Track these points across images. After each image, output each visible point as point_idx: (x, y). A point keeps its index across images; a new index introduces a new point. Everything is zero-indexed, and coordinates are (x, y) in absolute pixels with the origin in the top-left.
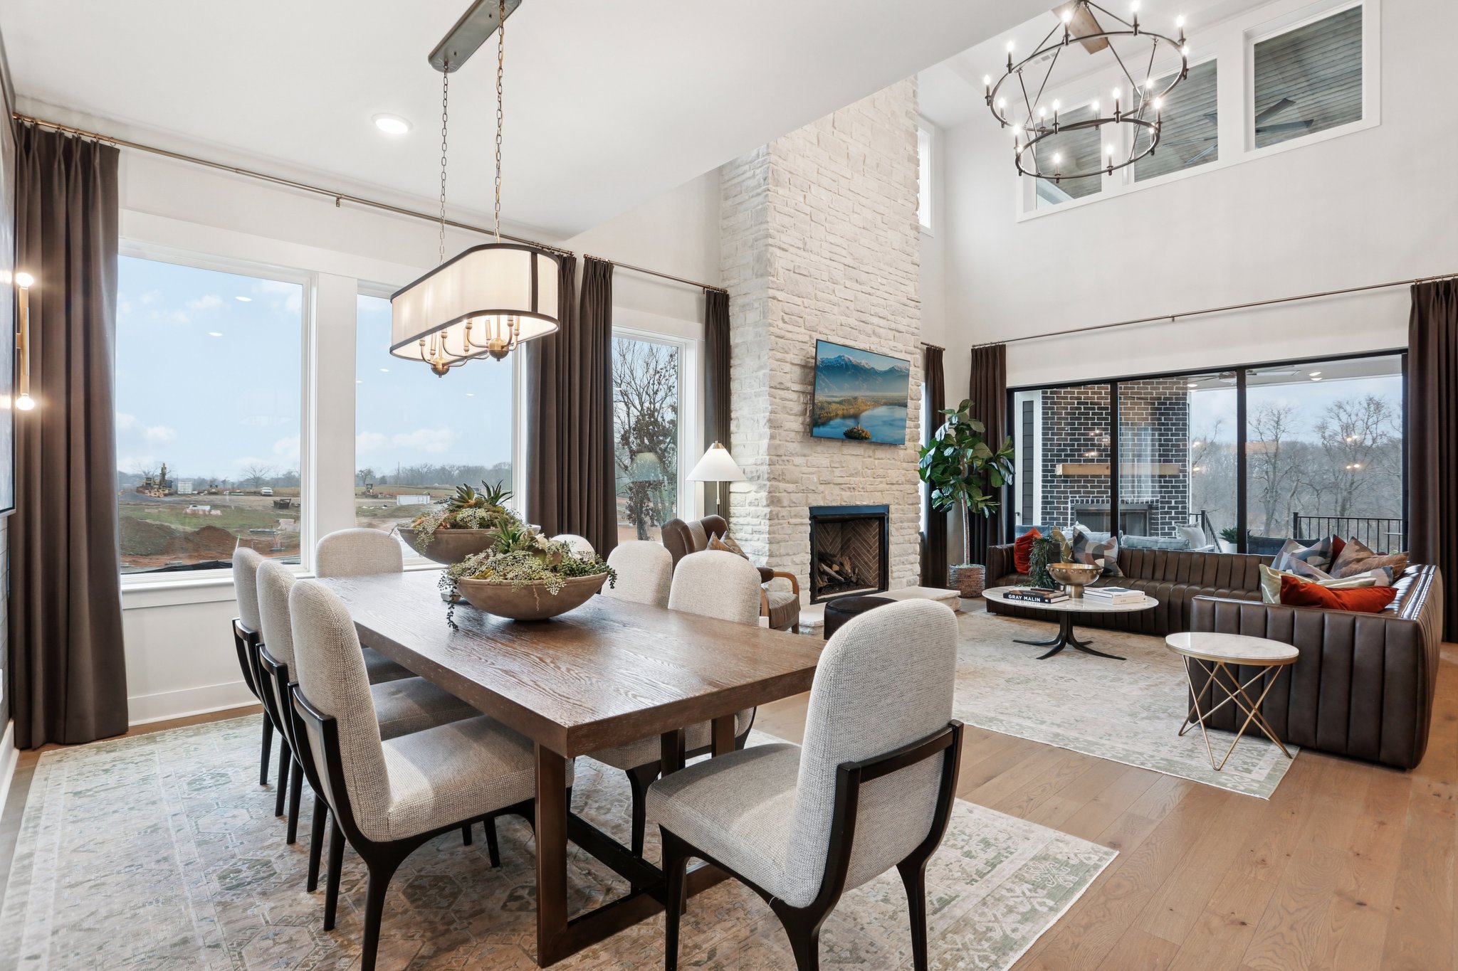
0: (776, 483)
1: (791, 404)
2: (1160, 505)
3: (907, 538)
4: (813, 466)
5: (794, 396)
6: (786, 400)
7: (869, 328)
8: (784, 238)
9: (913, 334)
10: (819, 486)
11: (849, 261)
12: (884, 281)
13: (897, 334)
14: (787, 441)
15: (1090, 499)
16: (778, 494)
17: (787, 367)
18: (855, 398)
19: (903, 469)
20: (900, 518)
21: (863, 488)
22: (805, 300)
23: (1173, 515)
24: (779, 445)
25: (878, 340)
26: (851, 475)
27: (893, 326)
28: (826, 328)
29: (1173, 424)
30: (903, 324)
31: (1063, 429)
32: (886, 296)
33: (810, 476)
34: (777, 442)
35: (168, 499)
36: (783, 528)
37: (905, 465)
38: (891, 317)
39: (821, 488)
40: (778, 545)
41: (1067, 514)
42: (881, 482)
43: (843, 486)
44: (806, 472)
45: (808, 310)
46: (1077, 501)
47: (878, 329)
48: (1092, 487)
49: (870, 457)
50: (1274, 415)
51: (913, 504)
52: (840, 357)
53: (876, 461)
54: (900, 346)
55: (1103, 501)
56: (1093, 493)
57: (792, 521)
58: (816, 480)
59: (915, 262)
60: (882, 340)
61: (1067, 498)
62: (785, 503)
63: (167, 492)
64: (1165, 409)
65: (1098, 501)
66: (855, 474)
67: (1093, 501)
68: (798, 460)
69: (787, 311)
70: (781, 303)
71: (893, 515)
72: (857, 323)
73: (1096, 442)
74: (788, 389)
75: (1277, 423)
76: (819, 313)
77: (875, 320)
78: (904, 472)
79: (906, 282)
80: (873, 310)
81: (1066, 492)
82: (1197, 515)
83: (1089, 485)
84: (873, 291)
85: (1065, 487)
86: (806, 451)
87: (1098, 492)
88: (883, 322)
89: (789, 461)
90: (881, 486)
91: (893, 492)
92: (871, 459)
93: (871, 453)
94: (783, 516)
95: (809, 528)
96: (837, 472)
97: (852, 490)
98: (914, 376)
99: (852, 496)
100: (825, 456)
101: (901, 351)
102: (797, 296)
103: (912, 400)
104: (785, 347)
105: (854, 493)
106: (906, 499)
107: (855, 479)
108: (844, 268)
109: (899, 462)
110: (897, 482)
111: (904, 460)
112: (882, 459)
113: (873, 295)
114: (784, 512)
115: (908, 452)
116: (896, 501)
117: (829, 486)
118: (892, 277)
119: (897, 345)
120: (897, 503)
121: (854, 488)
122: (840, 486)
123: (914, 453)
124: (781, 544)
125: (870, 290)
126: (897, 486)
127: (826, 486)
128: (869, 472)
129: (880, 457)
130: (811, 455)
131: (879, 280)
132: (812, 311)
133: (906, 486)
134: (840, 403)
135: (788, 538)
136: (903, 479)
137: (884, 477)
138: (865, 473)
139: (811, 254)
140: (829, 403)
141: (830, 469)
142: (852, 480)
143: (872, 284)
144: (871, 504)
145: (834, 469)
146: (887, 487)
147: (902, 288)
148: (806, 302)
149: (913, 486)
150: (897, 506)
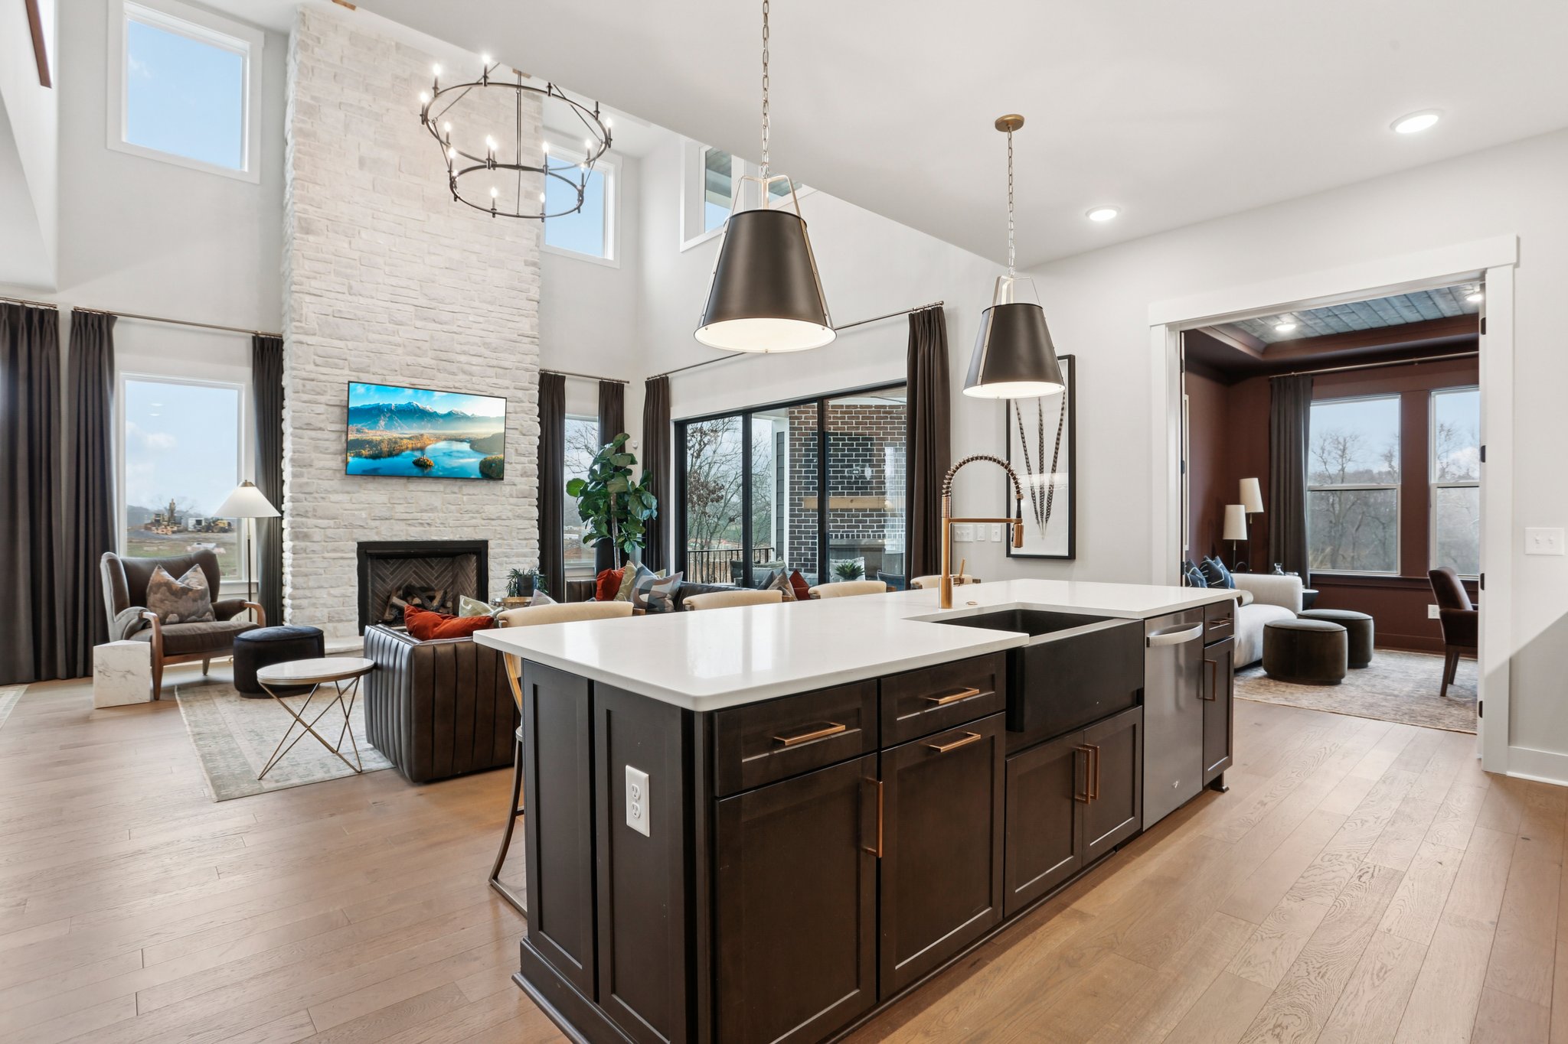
0: (299, 519)
1: (327, 444)
4: (361, 503)
5: (333, 436)
6: (319, 440)
7: (453, 367)
8: (314, 283)
9: (527, 370)
10: (369, 521)
11: (423, 301)
12: (481, 319)
13: (500, 371)
14: (319, 479)
15: (839, 534)
16: (305, 530)
17: (321, 409)
18: (422, 435)
19: (511, 504)
20: (504, 553)
21: (442, 523)
22: (347, 342)
24: (307, 483)
25: (468, 378)
26: (422, 511)
27: (495, 362)
28: (384, 368)
30: (509, 361)
31: (811, 461)
32: (483, 333)
33: (356, 513)
34: (305, 480)
35: (175, 536)
36: (314, 562)
37: (512, 500)
38: (486, 353)
39: (377, 523)
40: (306, 578)
42: (473, 518)
43: (410, 522)
44: (348, 508)
45: (352, 352)
47: (466, 367)
48: (842, 521)
49: (455, 493)
50: (1339, 443)
51: (526, 539)
53: (465, 498)
54: (506, 383)
55: (869, 536)
56: (843, 527)
57: (327, 555)
58: (364, 515)
59: (530, 298)
60: (474, 378)
62: (316, 538)
63: (175, 529)
65: (848, 536)
66: (433, 509)
67: (842, 536)
68: (334, 497)
69: (322, 354)
70: (312, 347)
71: (492, 551)
72: (434, 362)
73: (846, 474)
74: (320, 429)
75: (1344, 450)
76: (372, 355)
77: (463, 358)
78: (509, 507)
79: (517, 318)
80: (458, 348)
83: (839, 519)
84: (460, 330)
86: (349, 489)
87: (848, 527)
88: (475, 360)
89: (323, 498)
90: (473, 522)
91: (494, 528)
92: (455, 495)
93: (456, 489)
94: (313, 551)
95: (356, 562)
96: (400, 508)
97: (426, 525)
98: (529, 412)
99: (425, 531)
100: (381, 492)
101: (507, 388)
102: (337, 339)
103: (524, 435)
104: (318, 390)
105: (428, 528)
106: (514, 534)
107: (430, 514)
108: (412, 309)
109: (504, 498)
110: (499, 518)
111: (511, 496)
112: (474, 495)
113: (460, 333)
114: (315, 547)
115: (519, 487)
116: (499, 536)
117: (387, 521)
118: (493, 314)
119: (499, 381)
120: (499, 538)
121: (428, 524)
122: (405, 522)
123: (527, 488)
124: (310, 577)
125: (455, 328)
126: (500, 522)
127: (383, 522)
128: (453, 508)
129: (471, 493)
130: (358, 492)
131: (471, 319)
132: (361, 353)
133: (516, 521)
134: (410, 438)
135: (322, 571)
136: (510, 514)
137: (478, 512)
138: (447, 508)
139: (360, 298)
140: (402, 439)
141: (389, 505)
142: (425, 515)
143: (460, 323)
144: (456, 539)
145: (396, 505)
146: (483, 522)
147: (510, 324)
148: (350, 344)
149: (527, 522)
150: (500, 541)
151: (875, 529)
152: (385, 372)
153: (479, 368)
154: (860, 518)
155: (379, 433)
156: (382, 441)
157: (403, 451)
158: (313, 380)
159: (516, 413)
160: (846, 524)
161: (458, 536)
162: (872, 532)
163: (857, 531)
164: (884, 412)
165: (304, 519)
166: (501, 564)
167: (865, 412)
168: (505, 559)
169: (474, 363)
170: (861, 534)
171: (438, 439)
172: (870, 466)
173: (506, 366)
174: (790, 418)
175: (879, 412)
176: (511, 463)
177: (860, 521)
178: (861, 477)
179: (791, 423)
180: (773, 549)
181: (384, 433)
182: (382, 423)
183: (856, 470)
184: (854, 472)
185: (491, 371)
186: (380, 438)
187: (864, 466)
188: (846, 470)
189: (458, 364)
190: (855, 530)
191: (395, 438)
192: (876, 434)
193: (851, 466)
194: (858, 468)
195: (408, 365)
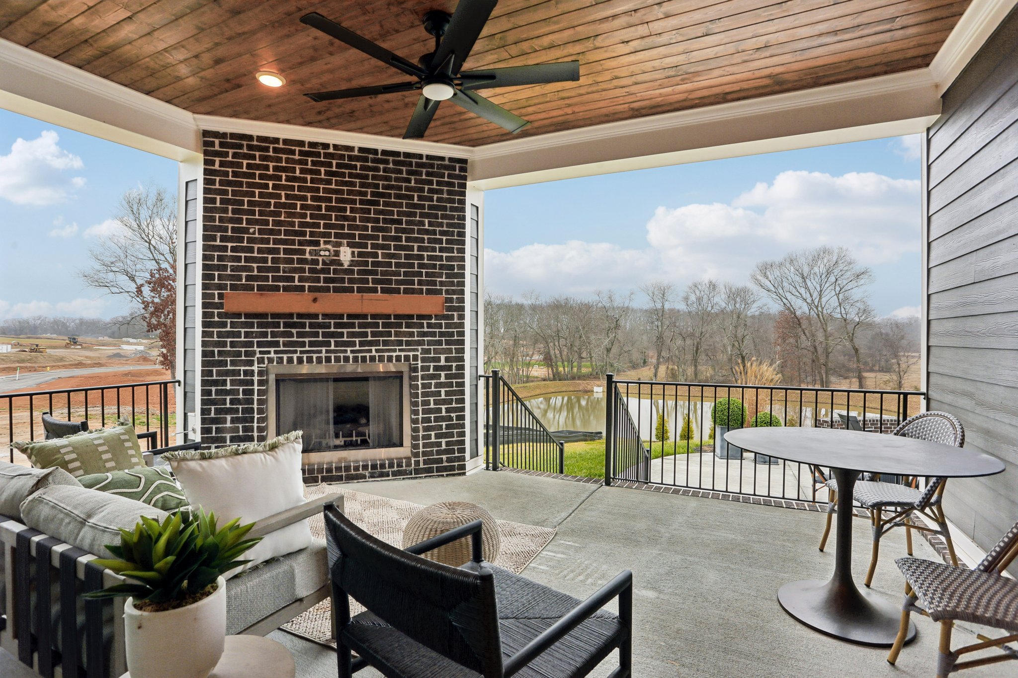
2: (420, 364)
15: (295, 356)
23: (443, 379)
29: (443, 233)
31: (246, 231)
41: (252, 383)
46: (271, 360)
48: (300, 335)
55: (346, 359)
56: (303, 344)
61: (254, 353)
64: (430, 207)
65: (310, 360)
67: (300, 360)
73: (307, 256)
81: (251, 344)
82: (487, 378)
83: (294, 331)
85: (247, 335)
87: (312, 344)
151: (357, 348)
154: (332, 329)
160: (307, 340)
162: (352, 352)
163: (327, 352)
164: (374, 161)
167: (342, 157)
170: (333, 356)
172: (350, 245)
174: (206, 153)
175: (366, 159)
177: (333, 335)
178: (333, 262)
179: (206, 162)
180: (179, 382)
183: (325, 250)
184: (322, 253)
187: (339, 245)
188: (308, 249)
190: (324, 349)
192: (360, 193)
193: (317, 243)
194: (329, 247)
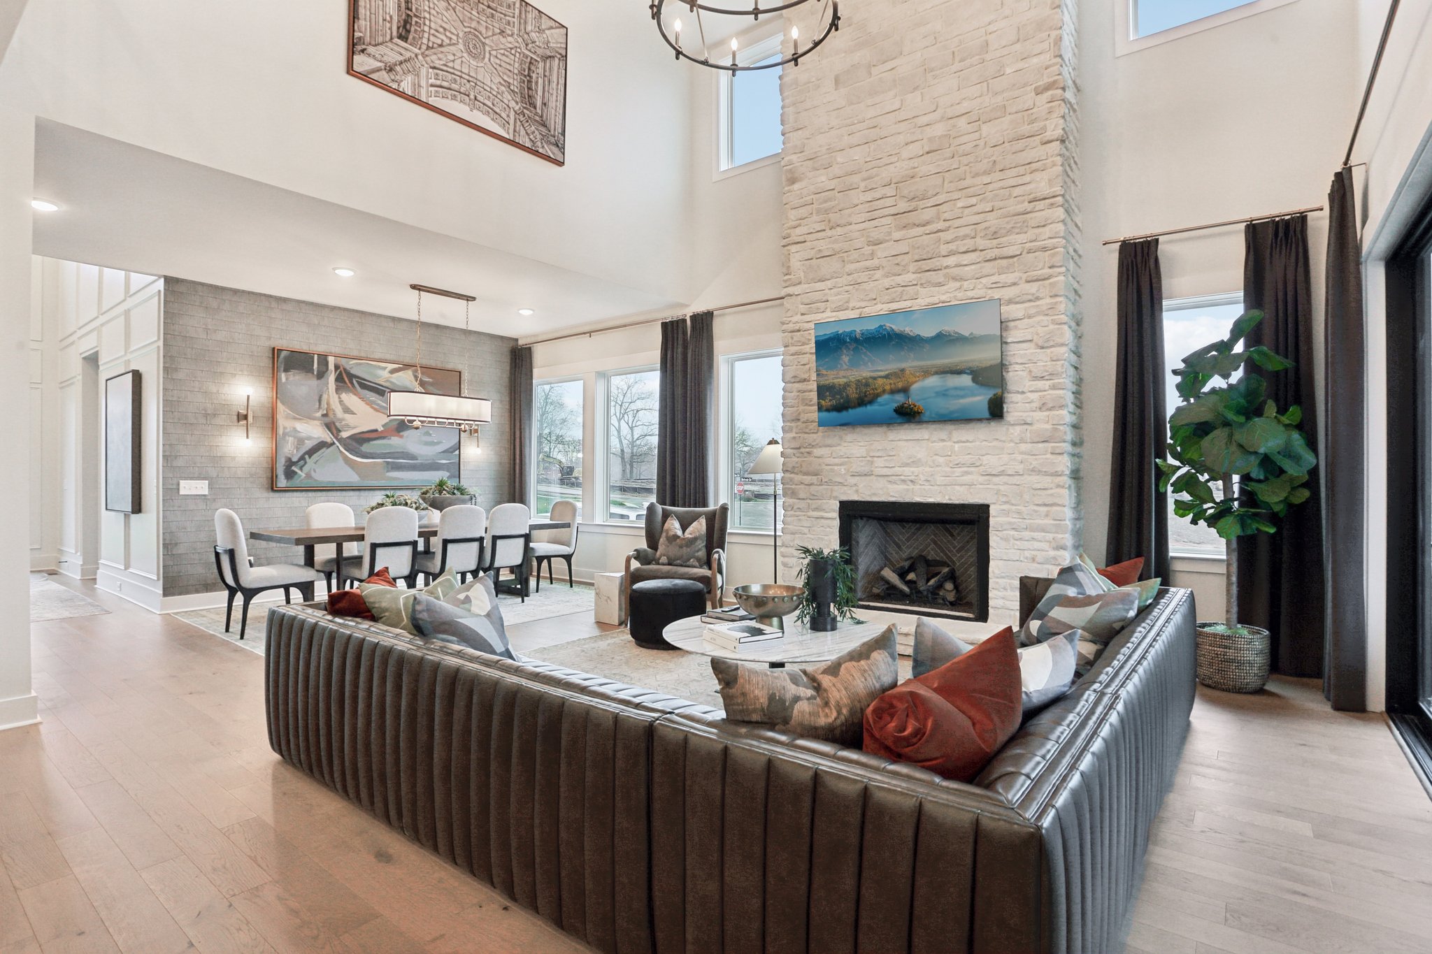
0: (788, 475)
1: (808, 395)
3: (1027, 554)
4: (841, 457)
7: (939, 276)
10: (849, 478)
11: (903, 206)
12: (973, 201)
13: (1005, 262)
14: (805, 433)
16: (793, 487)
18: (903, 370)
19: (1022, 453)
20: (1010, 523)
24: (795, 438)
25: (958, 284)
26: (907, 465)
27: (996, 252)
28: (862, 300)
30: (1018, 243)
32: (978, 218)
33: (836, 468)
34: (794, 435)
36: (801, 520)
37: (1023, 447)
38: (988, 244)
39: (852, 480)
42: (967, 473)
44: (831, 463)
45: (832, 291)
47: (955, 271)
49: (943, 440)
51: (1045, 505)
52: (881, 326)
54: (1011, 278)
57: (811, 514)
58: (843, 471)
59: (1049, 140)
60: (967, 283)
62: (802, 495)
66: (916, 463)
68: (818, 452)
69: (807, 301)
70: (799, 297)
71: (996, 520)
72: (917, 276)
76: (850, 288)
77: (951, 261)
78: (1020, 457)
80: (944, 249)
84: (947, 224)
86: (830, 442)
88: (969, 257)
89: (808, 453)
90: (967, 479)
91: (995, 487)
92: (945, 443)
93: (943, 435)
94: (799, 508)
95: (837, 523)
96: (879, 462)
97: (909, 483)
98: (1050, 312)
99: (908, 490)
100: (860, 444)
101: (1015, 284)
102: (819, 281)
103: (1042, 348)
104: (803, 340)
105: (911, 486)
106: (1027, 497)
107: (912, 469)
108: (889, 220)
109: (1012, 444)
110: (1002, 474)
111: (1022, 441)
112: (967, 441)
113: (947, 229)
114: (802, 504)
115: (1035, 427)
116: (1004, 499)
117: (868, 478)
118: (991, 187)
119: (1003, 278)
120: (1006, 503)
121: (912, 481)
122: (886, 478)
123: (1048, 426)
124: (797, 536)
125: (941, 225)
126: (1005, 479)
127: (863, 478)
128: (941, 460)
129: (964, 439)
130: (839, 445)
131: (960, 204)
132: (840, 289)
133: (1029, 478)
134: (886, 377)
135: (806, 530)
136: (1020, 468)
137: (972, 465)
138: (933, 461)
139: (839, 229)
140: (875, 378)
141: (869, 459)
142: (907, 470)
143: (946, 216)
144: (945, 502)
145: (875, 459)
146: (981, 479)
147: (1017, 191)
148: (829, 284)
149: (1049, 479)
150: (1005, 507)
152: (863, 304)
153: (973, 267)
155: (842, 373)
156: (847, 385)
157: (878, 395)
158: (799, 331)
159: (1030, 317)
161: (947, 498)
165: (792, 476)
166: (1006, 539)
168: (1012, 533)
169: (965, 263)
171: (927, 373)
173: (1011, 254)
176: (1023, 393)
181: (849, 373)
182: (845, 359)
185: (988, 268)
186: (845, 380)
189: (947, 271)
191: (866, 378)
195: (887, 289)
